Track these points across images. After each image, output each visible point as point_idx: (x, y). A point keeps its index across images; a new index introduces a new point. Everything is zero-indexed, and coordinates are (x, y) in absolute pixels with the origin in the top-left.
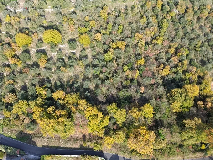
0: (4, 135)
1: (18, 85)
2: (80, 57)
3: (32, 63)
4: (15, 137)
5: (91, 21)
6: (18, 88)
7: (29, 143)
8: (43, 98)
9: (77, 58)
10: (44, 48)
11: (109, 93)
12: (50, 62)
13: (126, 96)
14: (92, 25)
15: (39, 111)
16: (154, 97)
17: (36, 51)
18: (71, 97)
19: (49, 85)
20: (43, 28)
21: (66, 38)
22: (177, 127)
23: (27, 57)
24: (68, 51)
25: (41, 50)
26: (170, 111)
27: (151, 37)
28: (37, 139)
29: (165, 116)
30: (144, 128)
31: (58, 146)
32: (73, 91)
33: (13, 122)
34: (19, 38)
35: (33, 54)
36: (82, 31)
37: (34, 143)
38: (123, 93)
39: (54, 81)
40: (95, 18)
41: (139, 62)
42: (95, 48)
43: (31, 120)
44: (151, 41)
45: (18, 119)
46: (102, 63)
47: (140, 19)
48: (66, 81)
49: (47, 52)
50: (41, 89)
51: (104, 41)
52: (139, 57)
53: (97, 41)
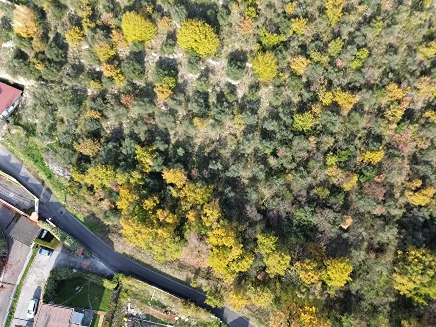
0: (66, 208)
1: (108, 123)
2: (243, 98)
3: (144, 85)
4: (82, 219)
5: (297, 19)
6: (107, 128)
7: (102, 238)
8: (144, 170)
9: (237, 101)
10: (176, 56)
11: (272, 205)
12: (178, 98)
13: (307, 223)
14: (295, 30)
15: (128, 200)
16: (366, 244)
17: (158, 58)
18: (193, 191)
19: (162, 148)
20: (185, 11)
21: (227, 46)
22: (387, 320)
23: (137, 73)
24: (222, 79)
25: (169, 59)
26: (387, 282)
27: (427, 98)
28: (117, 238)
29: (371, 292)
30: (311, 310)
31: (149, 263)
32: (203, 179)
33: (84, 193)
34: (128, 25)
35: (150, 63)
36: (267, 41)
37: (111, 243)
38: (302, 215)
39: (177, 139)
40: (310, 9)
41: (369, 156)
42: (282, 88)
43: (113, 206)
44: (423, 107)
45: (92, 193)
46: (282, 134)
47: (421, 44)
48: (199, 144)
49: (179, 67)
50: (145, 154)
51: (308, 78)
52: (375, 144)
53: (293, 75)
